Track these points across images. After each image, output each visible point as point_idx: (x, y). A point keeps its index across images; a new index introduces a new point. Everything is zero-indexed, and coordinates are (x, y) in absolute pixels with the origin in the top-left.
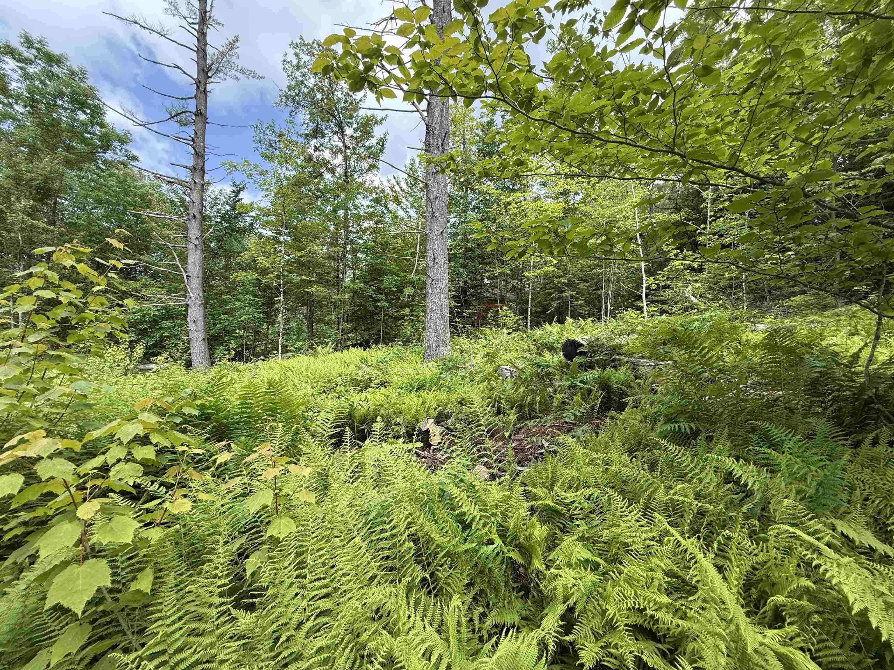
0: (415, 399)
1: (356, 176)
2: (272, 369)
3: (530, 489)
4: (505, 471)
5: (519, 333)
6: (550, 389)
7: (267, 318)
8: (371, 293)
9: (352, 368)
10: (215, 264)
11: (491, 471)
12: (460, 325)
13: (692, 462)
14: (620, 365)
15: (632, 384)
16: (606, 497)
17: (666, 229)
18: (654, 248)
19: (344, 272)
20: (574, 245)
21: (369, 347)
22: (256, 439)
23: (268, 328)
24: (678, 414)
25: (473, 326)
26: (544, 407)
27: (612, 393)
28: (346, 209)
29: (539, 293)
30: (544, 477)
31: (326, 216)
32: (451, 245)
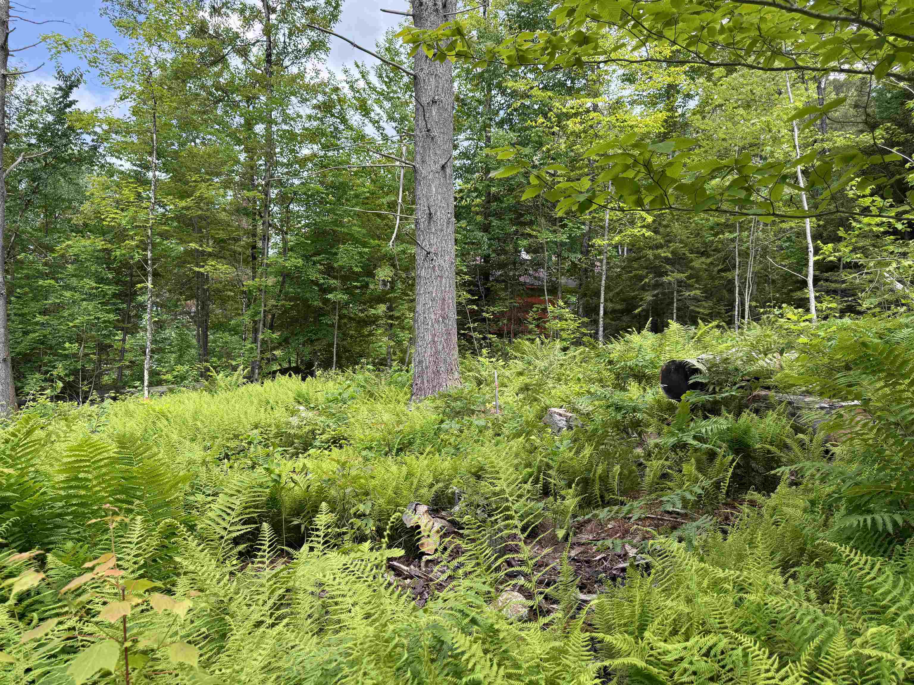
0: (394, 468)
1: (287, 63)
2: (129, 414)
3: (601, 635)
4: (556, 602)
5: (581, 349)
6: (639, 451)
7: (123, 321)
8: (314, 275)
9: (280, 415)
10: (26, 222)
11: (530, 603)
12: (476, 335)
13: (895, 585)
14: (768, 408)
15: (788, 441)
16: (739, 651)
17: (847, 159)
18: (826, 194)
19: (266, 238)
20: (681, 188)
21: (312, 374)
22: (96, 545)
23: (124, 340)
24: (873, 496)
25: (500, 335)
26: (628, 484)
27: (754, 459)
28: (270, 122)
29: (619, 276)
30: (627, 613)
31: (233, 135)
32: (461, 191)
